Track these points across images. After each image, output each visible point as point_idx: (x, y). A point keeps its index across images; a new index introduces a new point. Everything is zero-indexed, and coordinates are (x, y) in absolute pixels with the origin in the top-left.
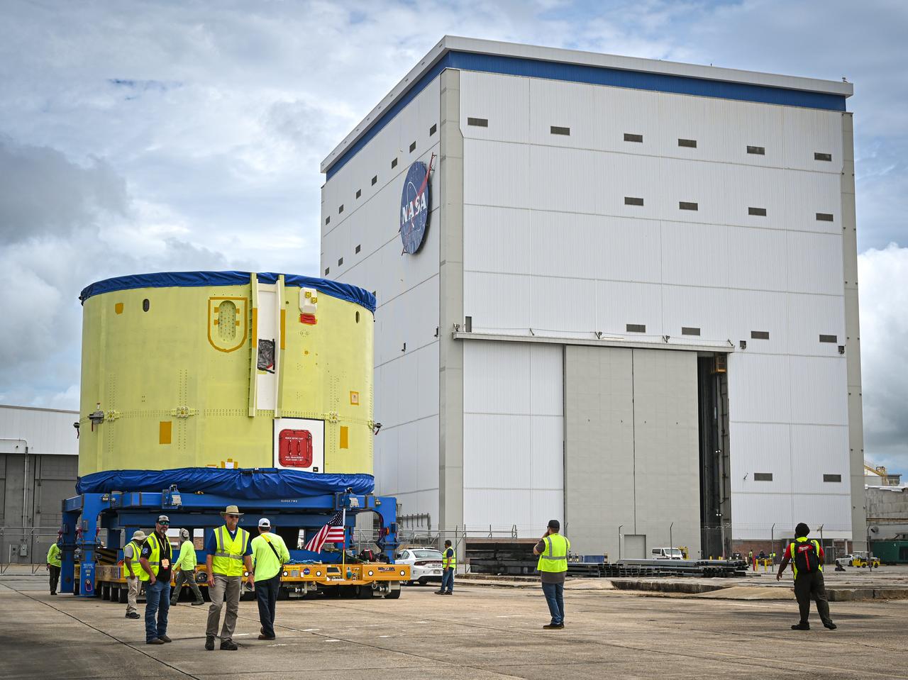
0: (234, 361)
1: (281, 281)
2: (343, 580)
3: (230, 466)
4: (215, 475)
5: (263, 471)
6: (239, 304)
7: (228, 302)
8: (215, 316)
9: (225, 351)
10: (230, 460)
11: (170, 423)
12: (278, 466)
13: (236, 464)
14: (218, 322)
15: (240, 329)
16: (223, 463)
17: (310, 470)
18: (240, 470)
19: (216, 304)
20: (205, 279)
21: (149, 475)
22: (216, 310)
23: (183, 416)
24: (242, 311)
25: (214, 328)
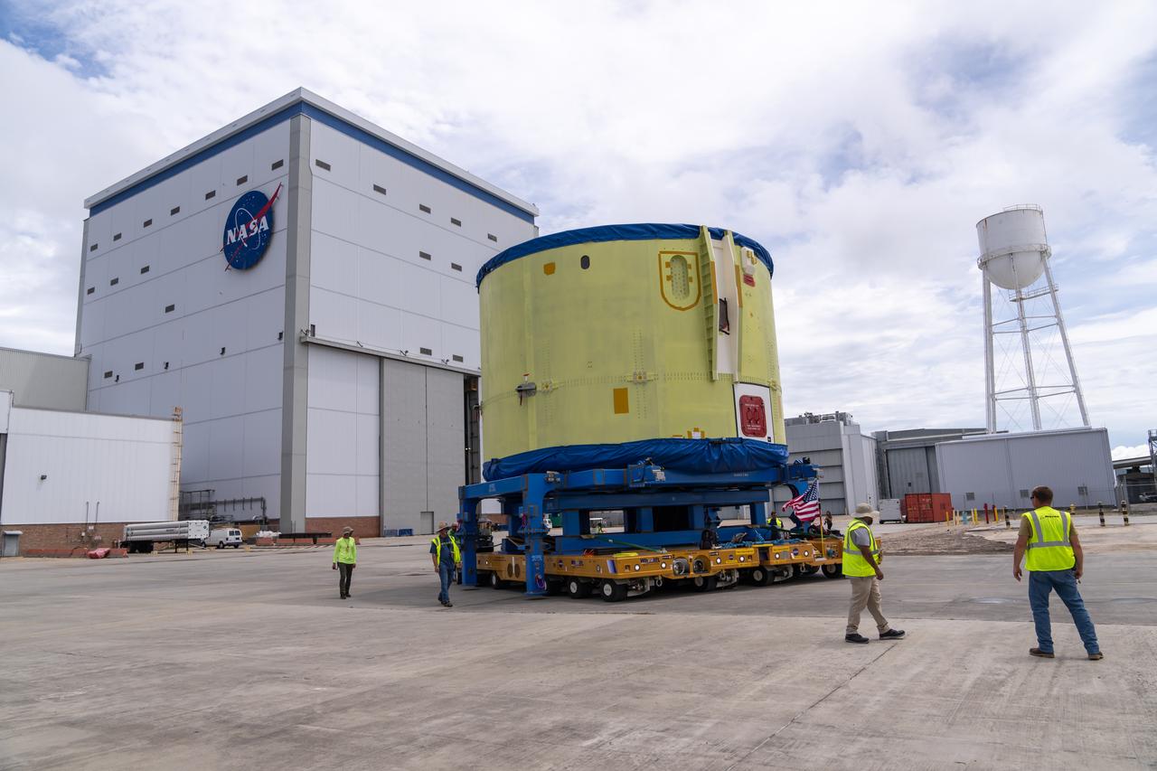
0: (690, 320)
1: (729, 239)
2: (824, 559)
3: (697, 436)
4: (682, 447)
5: (729, 441)
6: (690, 259)
7: (678, 257)
8: (666, 272)
9: (680, 309)
10: (696, 430)
11: (626, 389)
12: (741, 435)
13: (703, 433)
14: (669, 278)
15: (693, 286)
16: (690, 433)
17: (765, 440)
18: (707, 439)
19: (667, 258)
20: (653, 232)
21: (605, 450)
22: (668, 265)
23: (641, 380)
24: (694, 267)
25: (667, 285)
